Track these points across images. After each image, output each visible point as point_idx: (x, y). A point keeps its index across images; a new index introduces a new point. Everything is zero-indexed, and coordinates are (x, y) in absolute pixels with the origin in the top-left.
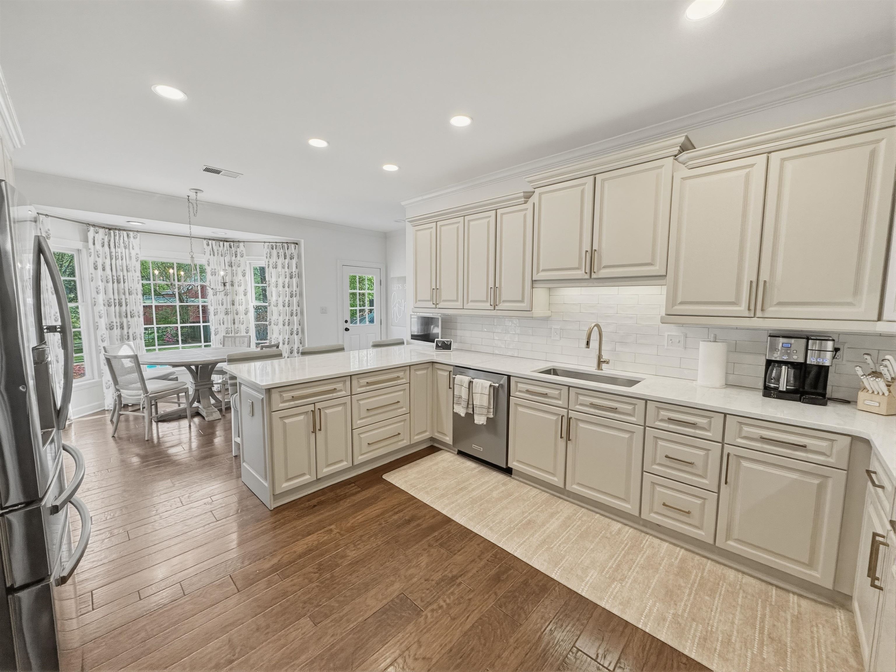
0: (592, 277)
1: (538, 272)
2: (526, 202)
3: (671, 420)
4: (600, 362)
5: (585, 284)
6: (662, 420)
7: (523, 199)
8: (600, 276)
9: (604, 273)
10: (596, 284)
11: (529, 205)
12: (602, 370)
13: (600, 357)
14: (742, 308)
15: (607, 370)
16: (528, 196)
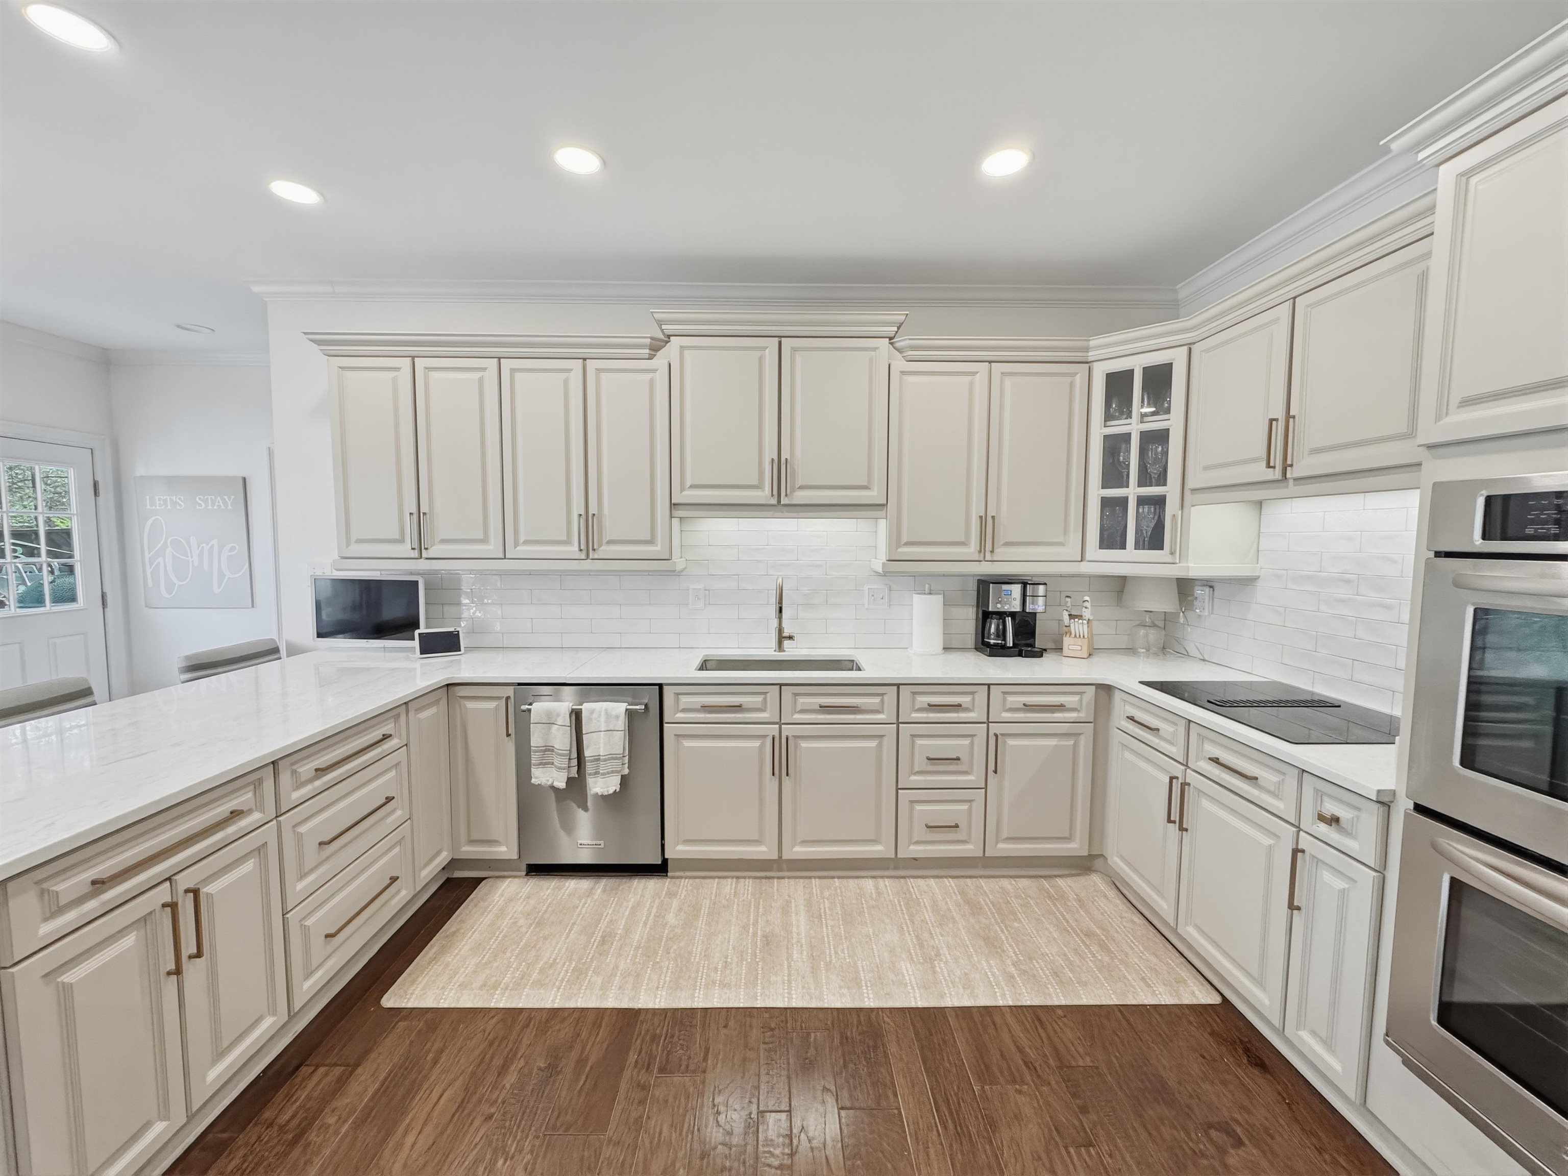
0: (782, 503)
1: (682, 489)
2: (651, 357)
3: (932, 707)
4: (782, 638)
5: (770, 514)
6: (921, 710)
7: (647, 351)
8: (795, 502)
9: (801, 497)
10: (786, 514)
11: (660, 361)
12: (784, 651)
13: (780, 630)
14: (972, 550)
15: (792, 651)
16: (656, 347)
